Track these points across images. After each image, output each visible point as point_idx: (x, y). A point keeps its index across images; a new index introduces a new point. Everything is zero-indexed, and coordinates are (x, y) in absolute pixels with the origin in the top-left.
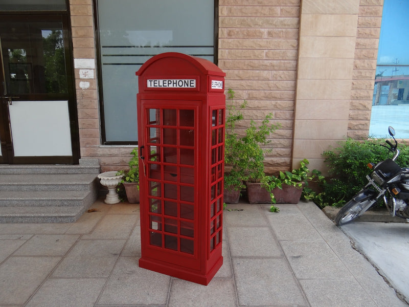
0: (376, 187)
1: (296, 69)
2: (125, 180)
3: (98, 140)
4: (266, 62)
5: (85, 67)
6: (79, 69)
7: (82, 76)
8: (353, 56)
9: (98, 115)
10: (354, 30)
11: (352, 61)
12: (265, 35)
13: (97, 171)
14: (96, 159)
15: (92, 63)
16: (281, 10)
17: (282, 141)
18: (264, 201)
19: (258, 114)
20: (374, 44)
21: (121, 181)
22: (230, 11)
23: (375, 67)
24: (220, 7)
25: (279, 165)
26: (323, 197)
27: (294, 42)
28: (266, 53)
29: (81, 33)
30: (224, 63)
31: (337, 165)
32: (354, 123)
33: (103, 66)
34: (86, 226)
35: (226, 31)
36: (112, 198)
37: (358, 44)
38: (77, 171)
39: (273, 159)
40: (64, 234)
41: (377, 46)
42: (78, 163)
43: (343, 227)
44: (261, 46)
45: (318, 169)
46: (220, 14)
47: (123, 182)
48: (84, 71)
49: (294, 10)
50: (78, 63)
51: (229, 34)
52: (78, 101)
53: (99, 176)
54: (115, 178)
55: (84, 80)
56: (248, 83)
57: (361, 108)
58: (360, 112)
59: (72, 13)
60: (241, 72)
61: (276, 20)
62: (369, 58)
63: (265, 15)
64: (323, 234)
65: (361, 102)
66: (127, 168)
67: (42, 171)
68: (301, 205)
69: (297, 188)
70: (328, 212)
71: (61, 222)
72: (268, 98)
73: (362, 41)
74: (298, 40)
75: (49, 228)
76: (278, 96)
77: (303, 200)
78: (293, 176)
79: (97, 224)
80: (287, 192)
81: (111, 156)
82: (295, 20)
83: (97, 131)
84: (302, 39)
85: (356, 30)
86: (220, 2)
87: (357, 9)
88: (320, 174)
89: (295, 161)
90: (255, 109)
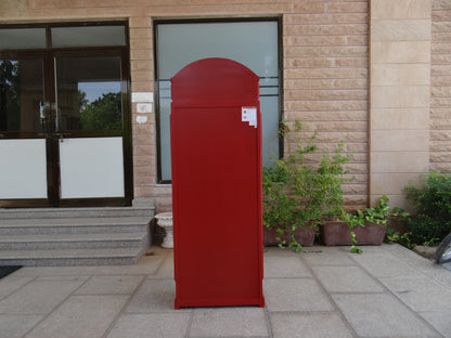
1: (368, 99)
3: (154, 178)
4: (335, 92)
5: (142, 101)
6: (136, 103)
7: (139, 111)
8: (429, 82)
9: (154, 151)
10: (427, 57)
11: (428, 88)
12: (333, 64)
13: (153, 212)
14: (151, 200)
15: (150, 96)
16: (349, 39)
17: (357, 176)
18: (342, 243)
19: (329, 146)
22: (295, 41)
24: (284, 38)
25: (354, 203)
26: (410, 237)
27: (365, 71)
28: (335, 82)
29: (141, 66)
30: (291, 94)
31: (422, 201)
32: (436, 154)
33: (161, 100)
34: (148, 267)
35: (291, 61)
36: (171, 241)
37: (432, 71)
38: (130, 213)
39: (347, 196)
40: (126, 275)
43: (445, 265)
44: (329, 76)
45: (400, 206)
46: (284, 45)
48: (142, 105)
49: (362, 39)
50: (135, 97)
51: (295, 64)
52: (134, 136)
55: (141, 114)
56: (317, 113)
57: (442, 138)
58: (441, 143)
59: (131, 47)
60: (308, 102)
61: (345, 49)
63: (331, 45)
64: (425, 271)
65: (442, 131)
67: (92, 213)
68: (385, 247)
70: (421, 251)
72: (339, 129)
73: (436, 68)
74: (368, 68)
76: (350, 127)
77: (386, 241)
78: (375, 214)
79: (161, 265)
80: (368, 231)
81: (167, 195)
82: (364, 48)
83: (154, 168)
84: (373, 66)
85: (429, 56)
86: (285, 32)
87: (429, 35)
88: (403, 211)
89: (373, 198)
90: (325, 141)
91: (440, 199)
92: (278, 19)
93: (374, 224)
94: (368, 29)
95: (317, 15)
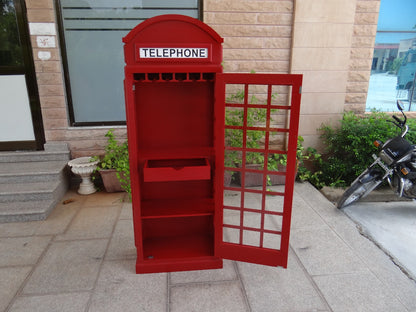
1: (291, 36)
2: (101, 167)
3: (66, 120)
5: (42, 33)
6: (36, 36)
7: (40, 45)
8: (353, 20)
9: (63, 92)
11: (352, 27)
13: (67, 157)
14: (64, 144)
15: (52, 28)
20: (375, 7)
21: (96, 168)
23: (375, 33)
25: (271, 143)
26: (320, 176)
27: (289, 4)
28: (258, 17)
31: (334, 142)
32: (351, 95)
33: (66, 32)
34: (59, 224)
36: (87, 188)
37: (358, 7)
38: (43, 158)
40: (33, 235)
41: (377, 10)
42: (43, 149)
43: (345, 210)
44: (252, 9)
45: (313, 147)
48: (42, 38)
50: (34, 28)
52: (37, 75)
53: (70, 164)
54: (88, 165)
55: (43, 49)
56: (238, 52)
57: (359, 79)
58: (358, 84)
60: (230, 39)
62: (369, 23)
64: (327, 219)
65: (359, 72)
66: (102, 152)
70: (328, 193)
71: (28, 221)
73: (362, 3)
74: (294, 2)
75: (13, 228)
77: (298, 180)
79: (72, 220)
81: (82, 139)
83: (64, 111)
84: (298, 0)
88: (315, 151)
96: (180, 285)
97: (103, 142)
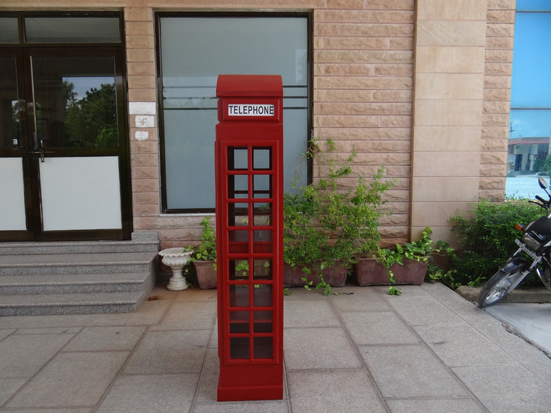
0: (530, 253)
1: (412, 114)
2: (196, 258)
3: (158, 207)
4: (374, 105)
5: (142, 113)
6: (135, 115)
7: (138, 124)
8: (482, 96)
9: (157, 175)
10: (480, 65)
11: (480, 103)
12: (372, 72)
13: (156, 248)
14: (154, 232)
15: (152, 107)
16: (391, 42)
17: (397, 205)
18: (379, 281)
19: (366, 170)
20: (506, 82)
21: (190, 259)
22: (328, 42)
23: (508, 110)
24: (315, 39)
25: (393, 236)
26: (454, 275)
27: (408, 80)
28: (374, 94)
29: (139, 69)
30: (322, 106)
31: (469, 234)
32: (487, 180)
33: (165, 112)
34: (151, 316)
35: (323, 67)
36: (178, 282)
37: (486, 83)
38: (129, 248)
39: (385, 228)
40: (124, 326)
41: (509, 86)
42: (130, 239)
43: (488, 309)
44: (367, 86)
45: (444, 240)
46: (315, 47)
47: (194, 260)
48: (141, 117)
49: (407, 42)
50: (133, 107)
51: (327, 71)
52: (132, 156)
53: (161, 253)
54: (183, 254)
55: (141, 129)
56: (352, 131)
57: (494, 161)
58: (493, 167)
59: (128, 45)
60: (342, 117)
61: (385, 54)
62: (501, 100)
63: (371, 48)
64: (466, 317)
65: (494, 154)
66: (196, 243)
67: (82, 249)
68: (426, 287)
69: (422, 264)
70: (465, 292)
71: (116, 312)
72: (377, 150)
73: (491, 79)
74: (413, 77)
75: (101, 319)
76: (390, 147)
77: (428, 280)
78: (415, 249)
79: (166, 313)
80: (408, 269)
81: (174, 227)
82: (409, 54)
83: (156, 195)
84: (419, 76)
85: (483, 65)
86: (315, 32)
87: (483, 40)
88: (447, 245)
89: (415, 231)
90: (361, 164)
91: (487, 233)
92: (308, 15)
93: (415, 261)
94: (414, 31)
95: (355, 12)
96: (298, 371)
97: (197, 232)
